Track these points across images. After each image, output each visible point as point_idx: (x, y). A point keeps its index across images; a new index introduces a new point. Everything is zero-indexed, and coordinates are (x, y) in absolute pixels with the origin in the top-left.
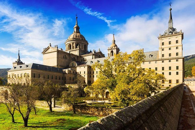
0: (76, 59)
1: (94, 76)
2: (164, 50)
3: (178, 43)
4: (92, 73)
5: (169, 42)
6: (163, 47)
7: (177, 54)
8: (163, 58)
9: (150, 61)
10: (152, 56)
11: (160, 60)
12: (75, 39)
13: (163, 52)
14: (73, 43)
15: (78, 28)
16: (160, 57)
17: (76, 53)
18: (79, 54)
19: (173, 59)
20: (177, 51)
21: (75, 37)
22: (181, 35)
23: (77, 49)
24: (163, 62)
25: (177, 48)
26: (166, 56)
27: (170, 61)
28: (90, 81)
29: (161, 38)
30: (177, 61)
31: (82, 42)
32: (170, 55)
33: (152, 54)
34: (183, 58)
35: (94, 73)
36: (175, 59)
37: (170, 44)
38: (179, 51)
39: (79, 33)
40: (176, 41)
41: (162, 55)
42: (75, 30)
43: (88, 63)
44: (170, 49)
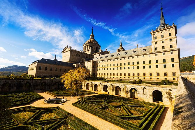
0: (88, 57)
1: (97, 69)
2: (156, 44)
3: (171, 35)
4: (96, 67)
5: (162, 35)
6: (156, 41)
7: (171, 46)
8: (156, 51)
9: (143, 55)
10: (145, 50)
11: (153, 53)
12: (89, 43)
13: (156, 46)
14: (88, 46)
15: (93, 36)
16: (153, 50)
17: (89, 52)
18: (91, 53)
19: (167, 51)
20: (171, 43)
21: (89, 41)
22: (174, 28)
23: (90, 49)
24: (156, 55)
25: (171, 40)
26: (160, 49)
27: (164, 54)
28: (95, 74)
29: (153, 33)
30: (172, 53)
31: (95, 45)
32: (163, 48)
33: (145, 49)
34: (178, 50)
35: (97, 67)
36: (170, 51)
37: (163, 37)
38: (173, 43)
39: (94, 39)
40: (169, 34)
41: (156, 48)
42: (91, 37)
43: (95, 59)
44: (163, 42)
